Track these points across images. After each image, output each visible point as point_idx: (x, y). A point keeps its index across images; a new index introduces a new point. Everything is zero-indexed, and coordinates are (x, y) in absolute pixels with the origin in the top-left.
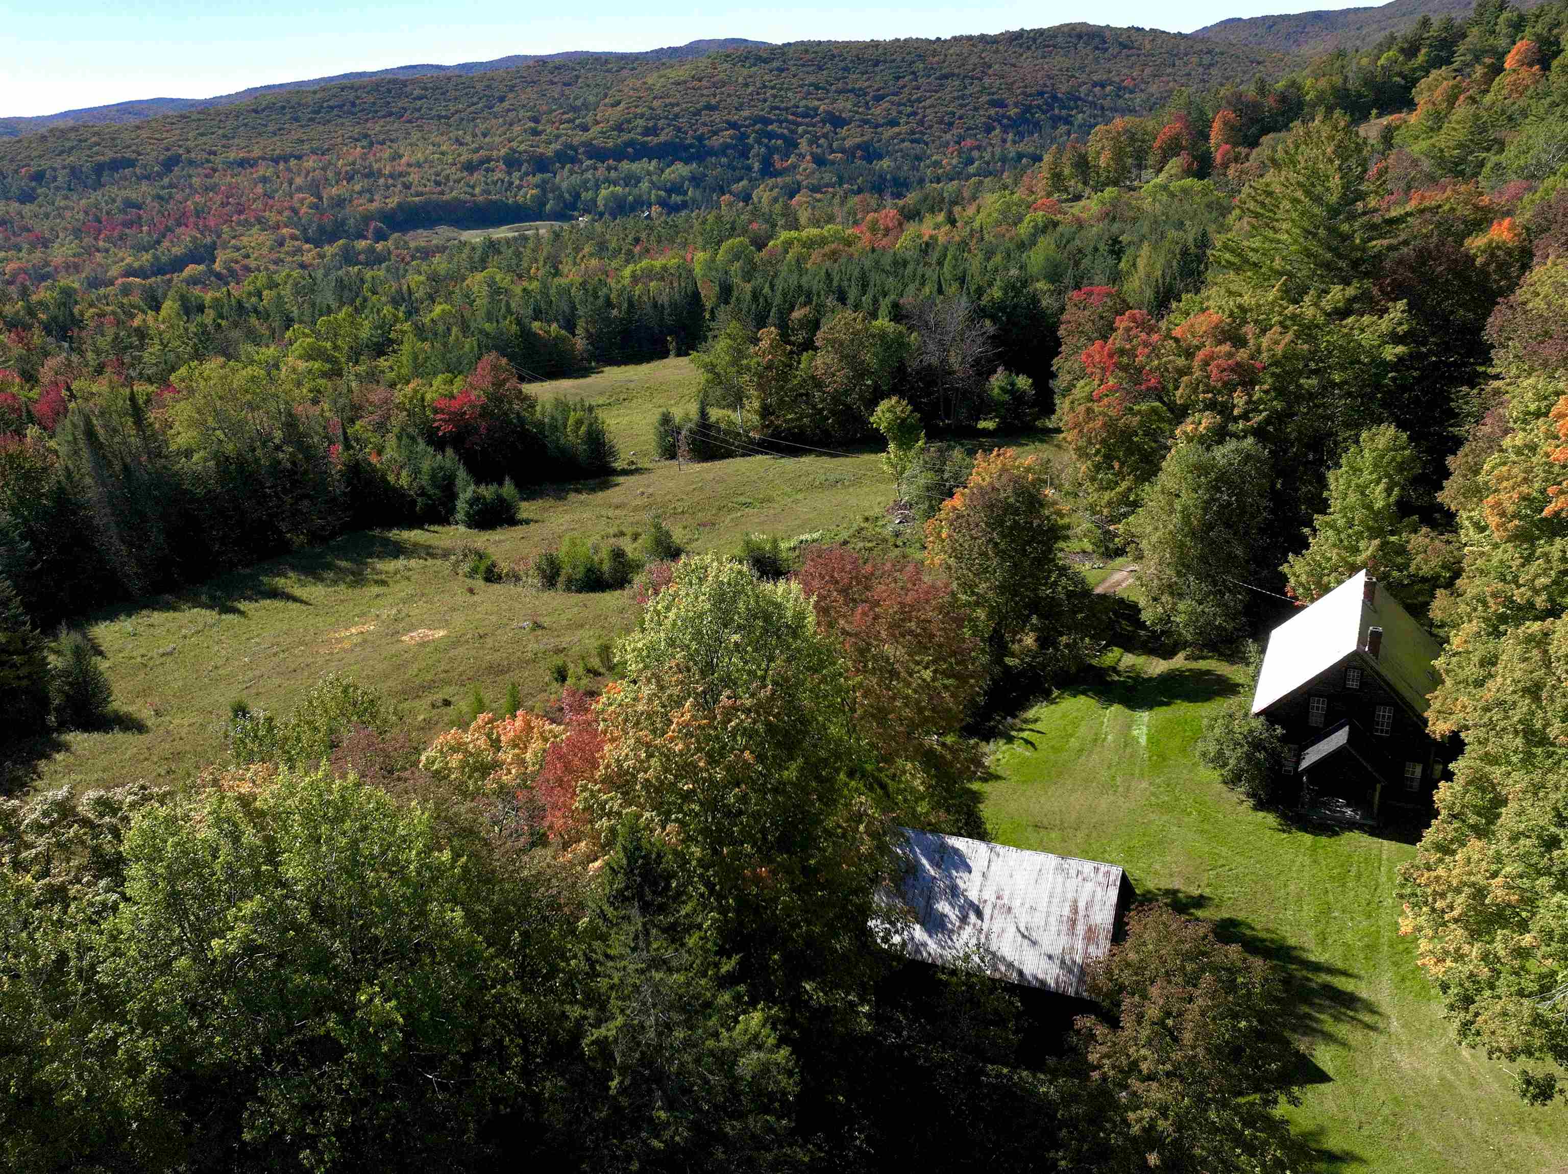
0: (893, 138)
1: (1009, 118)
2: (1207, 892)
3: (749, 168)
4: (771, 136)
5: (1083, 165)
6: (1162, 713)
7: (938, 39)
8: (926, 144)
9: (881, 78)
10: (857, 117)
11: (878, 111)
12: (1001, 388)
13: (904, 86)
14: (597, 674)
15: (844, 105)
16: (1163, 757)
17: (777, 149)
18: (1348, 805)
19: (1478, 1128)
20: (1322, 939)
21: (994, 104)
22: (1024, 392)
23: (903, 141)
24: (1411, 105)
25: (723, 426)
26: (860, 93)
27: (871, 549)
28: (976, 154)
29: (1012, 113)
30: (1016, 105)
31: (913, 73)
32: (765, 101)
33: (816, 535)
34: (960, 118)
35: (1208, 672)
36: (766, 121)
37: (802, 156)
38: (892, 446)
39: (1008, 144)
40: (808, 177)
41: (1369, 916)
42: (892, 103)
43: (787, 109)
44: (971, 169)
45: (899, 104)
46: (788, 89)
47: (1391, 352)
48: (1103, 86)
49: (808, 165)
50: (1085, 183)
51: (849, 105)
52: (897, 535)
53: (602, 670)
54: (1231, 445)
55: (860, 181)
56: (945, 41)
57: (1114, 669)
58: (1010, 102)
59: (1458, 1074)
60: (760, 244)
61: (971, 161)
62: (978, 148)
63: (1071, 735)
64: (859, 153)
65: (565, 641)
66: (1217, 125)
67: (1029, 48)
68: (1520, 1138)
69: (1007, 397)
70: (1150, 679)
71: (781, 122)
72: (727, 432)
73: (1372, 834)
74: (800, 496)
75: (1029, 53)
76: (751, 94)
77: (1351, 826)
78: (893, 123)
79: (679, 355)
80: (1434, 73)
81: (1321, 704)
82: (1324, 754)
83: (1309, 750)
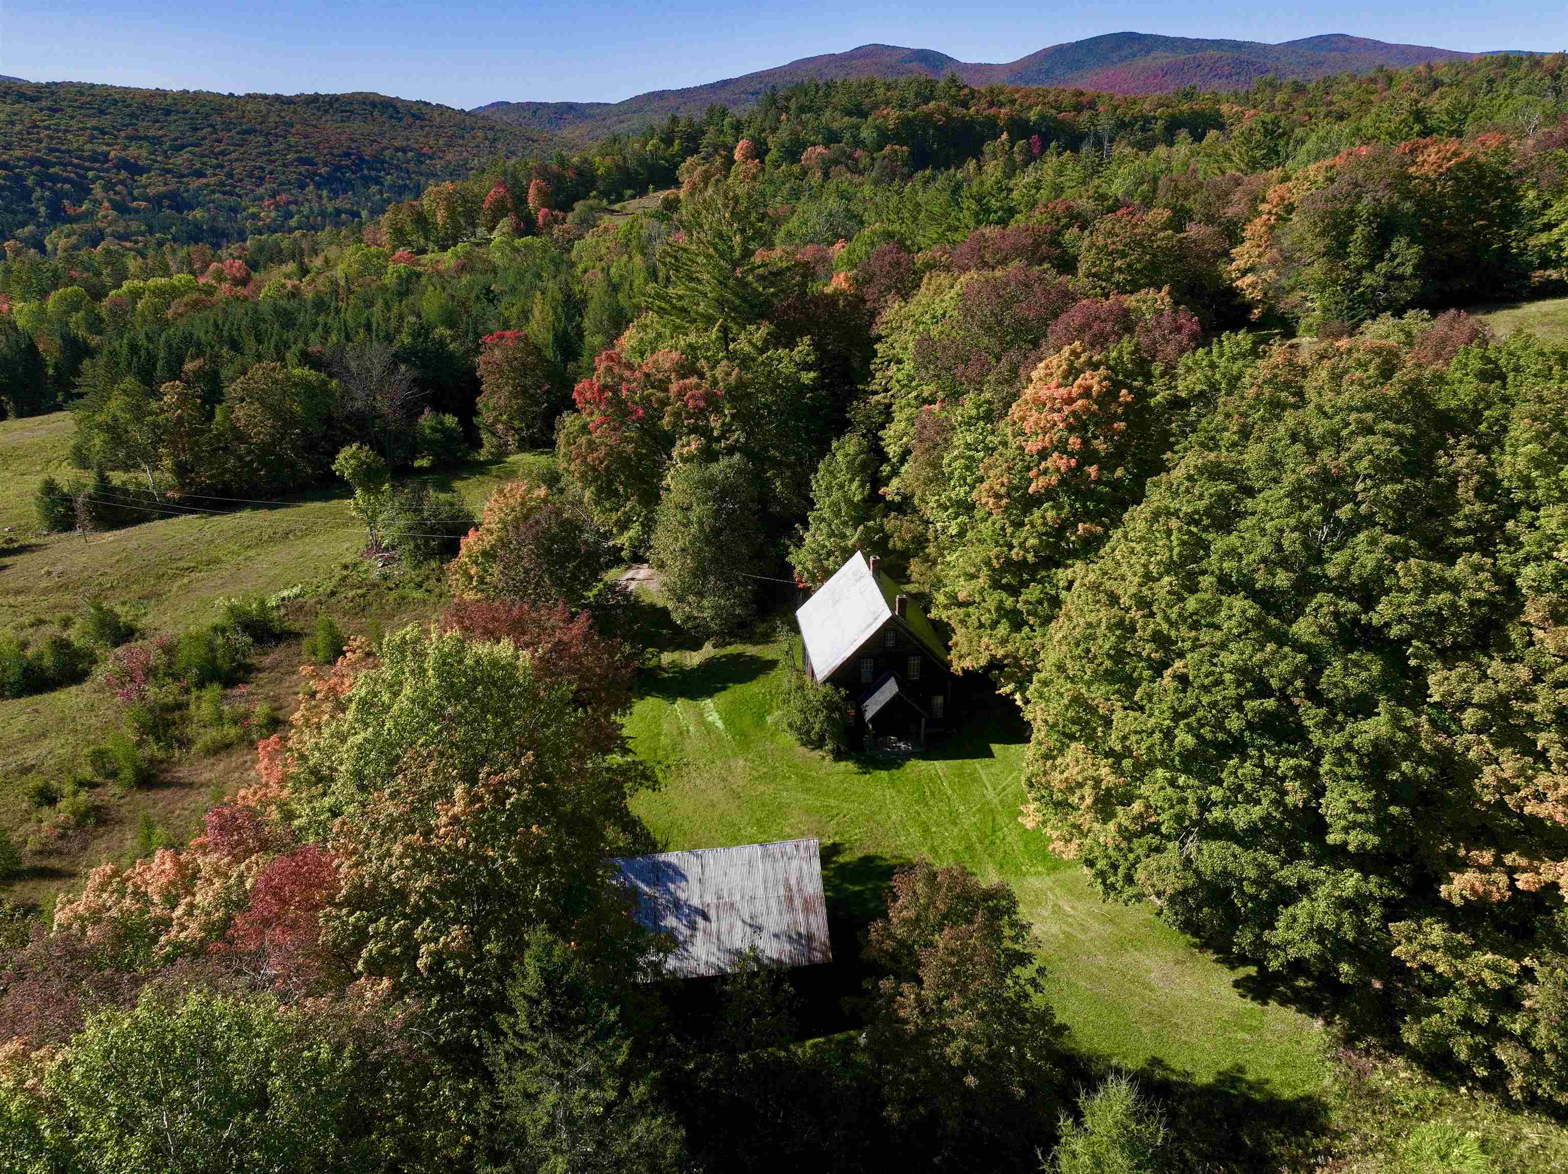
0: (200, 188)
1: (320, 175)
2: (837, 839)
3: (34, 213)
4: (55, 179)
5: (422, 221)
6: (723, 698)
7: (231, 95)
8: (240, 196)
9: (176, 128)
10: (157, 165)
11: (180, 160)
12: (432, 428)
13: (204, 138)
14: (93, 785)
15: (138, 152)
16: (744, 735)
17: (66, 195)
18: (900, 740)
19: (1102, 960)
20: (934, 850)
21: (302, 161)
22: (454, 430)
23: (213, 192)
24: (677, 184)
25: (131, 488)
26: (156, 141)
27: (363, 596)
28: (293, 208)
29: (322, 171)
30: (325, 164)
31: (211, 126)
32: (40, 141)
33: (296, 590)
34: (271, 173)
35: (740, 655)
36: (46, 164)
37: (97, 203)
38: (358, 492)
39: (325, 201)
40: (110, 224)
41: (956, 824)
42: (194, 154)
43: (69, 151)
44: (293, 222)
45: (203, 156)
46: (66, 131)
47: (808, 377)
48: (405, 152)
49: (106, 211)
50: (427, 239)
51: (144, 153)
52: (385, 578)
53: (99, 780)
54: (724, 462)
55: (173, 230)
56: (239, 97)
57: (659, 667)
58: (319, 160)
59: (1071, 925)
60: (97, 294)
61: (289, 215)
62: (296, 203)
63: (659, 734)
64: (166, 203)
65: (30, 755)
66: (532, 191)
67: (326, 111)
68: (1127, 958)
69: (438, 436)
70: (692, 670)
71: (65, 165)
72: (138, 494)
73: (924, 759)
74: (252, 553)
75: (329, 117)
76: (20, 133)
77: (908, 756)
78: (200, 174)
79: (20, 415)
80: (689, 160)
81: (868, 664)
82: (883, 704)
83: (867, 702)
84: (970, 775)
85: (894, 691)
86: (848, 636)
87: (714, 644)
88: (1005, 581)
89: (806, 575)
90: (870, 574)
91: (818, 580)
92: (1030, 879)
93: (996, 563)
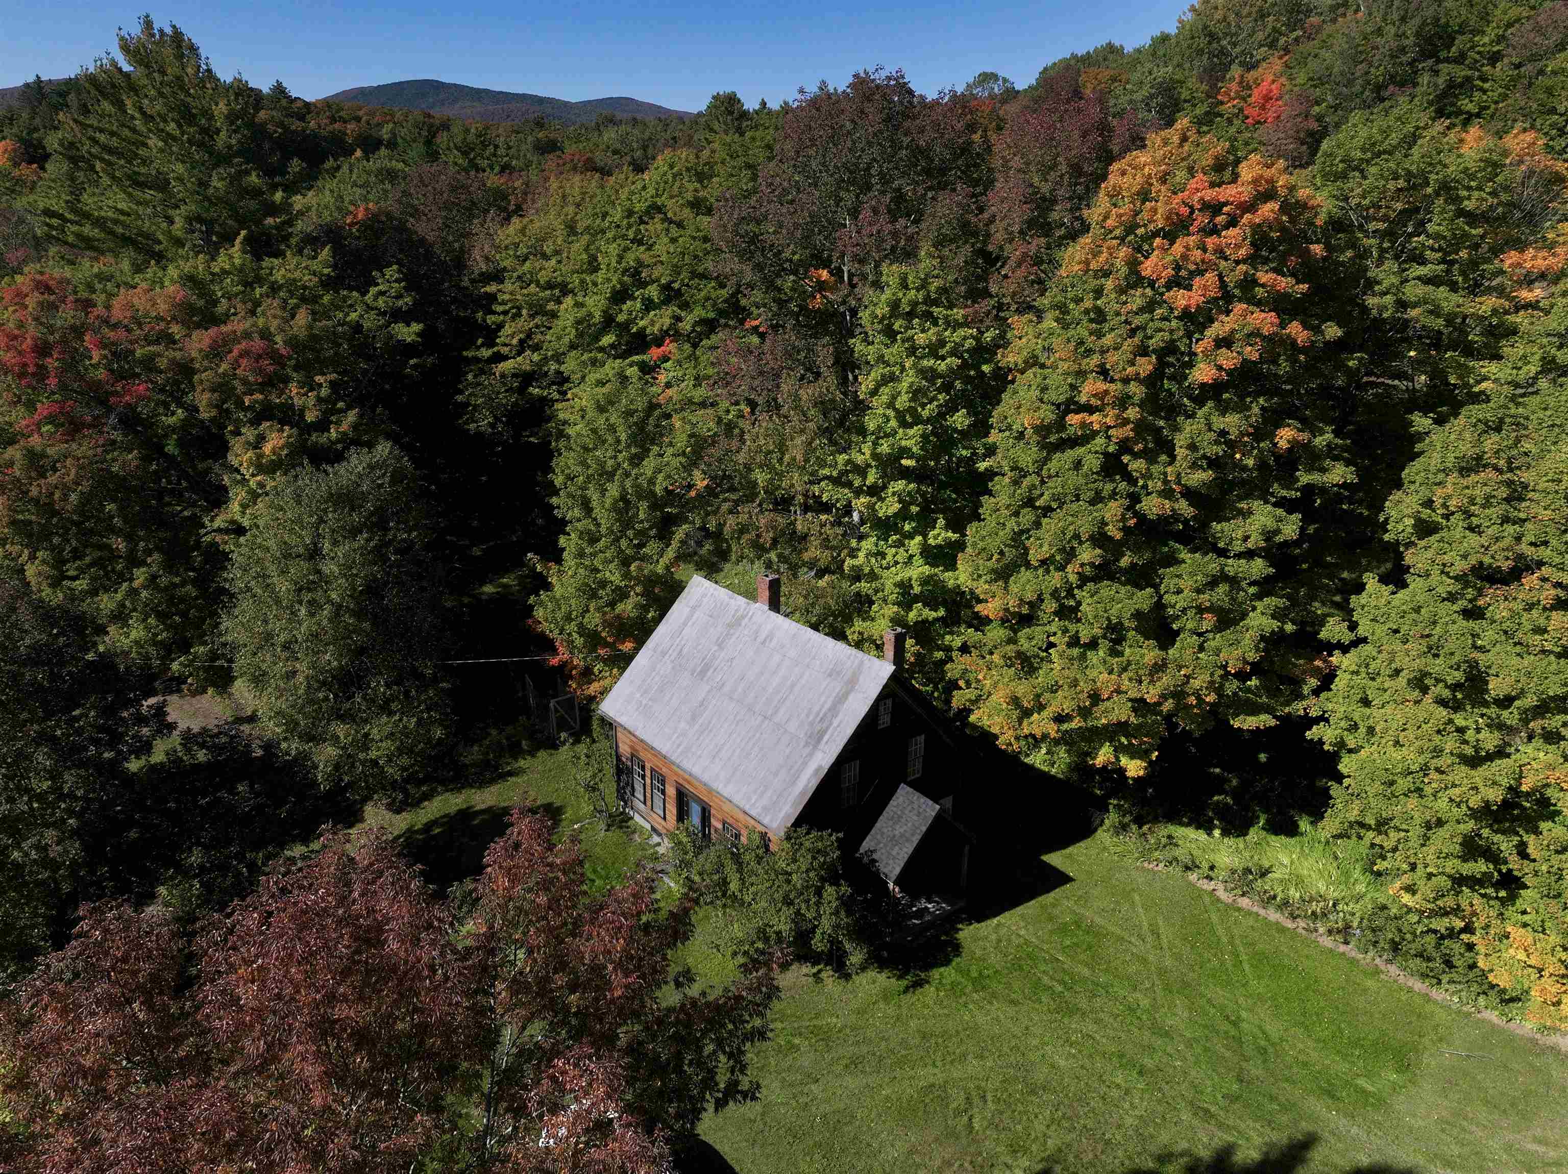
47: (406, 332)
54: (361, 459)
73: (977, 919)
81: (853, 770)
82: (916, 839)
83: (866, 845)
84: (1078, 924)
85: (931, 809)
86: (792, 727)
87: (390, 807)
88: (1125, 562)
89: (579, 641)
90: (761, 608)
91: (606, 645)
92: (1399, 1103)
93: (1114, 532)
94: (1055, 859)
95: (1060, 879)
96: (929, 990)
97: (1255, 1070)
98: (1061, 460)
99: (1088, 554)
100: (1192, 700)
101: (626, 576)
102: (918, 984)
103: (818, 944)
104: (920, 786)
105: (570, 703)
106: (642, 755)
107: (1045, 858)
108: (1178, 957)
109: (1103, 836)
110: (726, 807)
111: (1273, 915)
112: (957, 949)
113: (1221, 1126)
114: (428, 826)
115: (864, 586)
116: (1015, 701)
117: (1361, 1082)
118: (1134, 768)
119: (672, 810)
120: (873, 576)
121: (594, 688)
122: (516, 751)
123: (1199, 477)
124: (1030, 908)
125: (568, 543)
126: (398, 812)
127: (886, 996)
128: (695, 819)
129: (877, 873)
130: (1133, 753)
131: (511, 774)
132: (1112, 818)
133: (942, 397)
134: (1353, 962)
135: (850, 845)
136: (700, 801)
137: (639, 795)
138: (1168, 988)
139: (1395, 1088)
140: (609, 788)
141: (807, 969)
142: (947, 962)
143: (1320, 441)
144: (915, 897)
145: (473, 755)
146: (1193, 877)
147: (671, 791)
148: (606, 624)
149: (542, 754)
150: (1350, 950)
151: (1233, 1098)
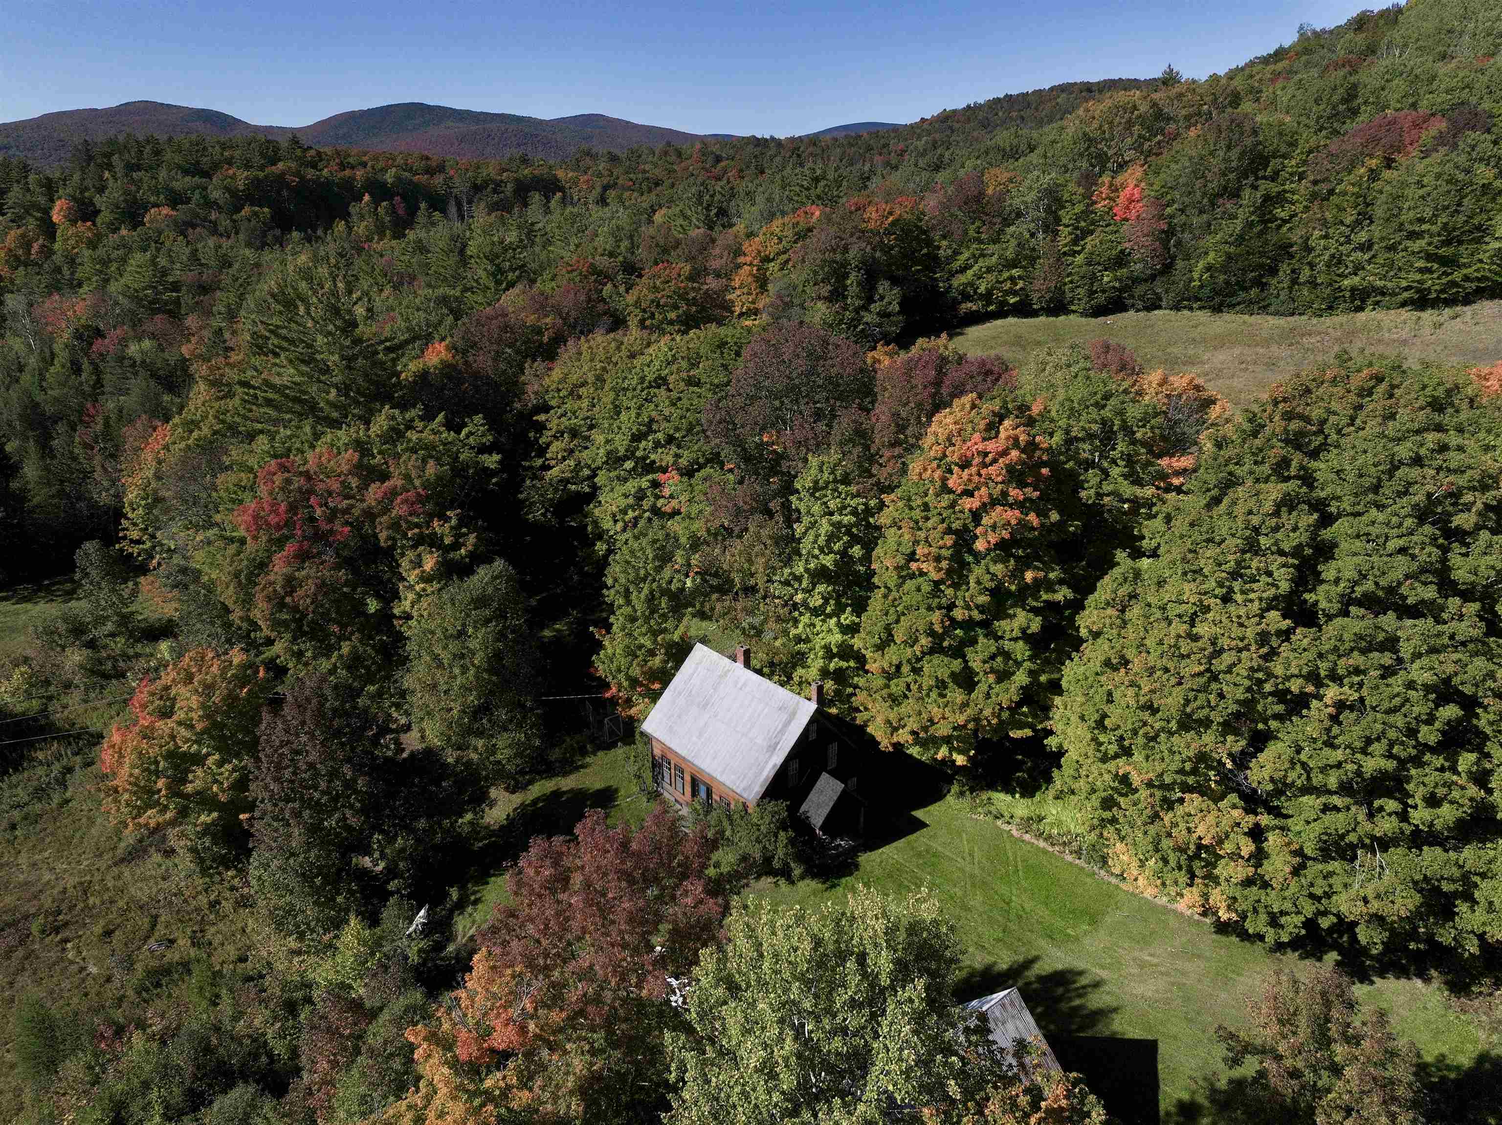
47: (492, 461)
73: (869, 850)
81: (795, 765)
82: (831, 804)
83: (803, 808)
84: (927, 851)
85: (839, 786)
86: (759, 741)
87: (507, 789)
88: (946, 644)
89: (625, 684)
90: (739, 665)
91: (641, 685)
92: (1086, 941)
93: (938, 628)
94: (919, 814)
95: (921, 825)
96: (840, 890)
97: (1012, 926)
98: (910, 585)
99: (925, 641)
100: (985, 723)
101: (655, 642)
102: (833, 886)
103: (776, 864)
104: (834, 774)
105: (616, 719)
106: (670, 756)
107: (914, 813)
108: (983, 869)
109: (949, 798)
110: (722, 788)
111: (1042, 844)
112: (857, 866)
113: (989, 953)
114: (535, 802)
115: (802, 646)
116: (888, 722)
117: (1069, 931)
118: (960, 760)
119: (688, 789)
120: (807, 640)
121: (633, 711)
122: (584, 753)
123: (983, 599)
124: (901, 843)
125: (617, 621)
126: (513, 792)
127: (814, 893)
128: (703, 794)
129: (809, 825)
130: (960, 752)
131: (583, 767)
132: (955, 788)
133: (845, 538)
134: (1082, 869)
135: (793, 809)
136: (705, 784)
137: (667, 779)
138: (973, 885)
139: (1085, 933)
140: (648, 775)
141: (770, 879)
142: (851, 874)
143: (1052, 575)
144: (833, 838)
145: (555, 754)
146: (999, 823)
147: (688, 778)
148: (643, 673)
149: (600, 754)
150: (1081, 863)
151: (999, 940)
